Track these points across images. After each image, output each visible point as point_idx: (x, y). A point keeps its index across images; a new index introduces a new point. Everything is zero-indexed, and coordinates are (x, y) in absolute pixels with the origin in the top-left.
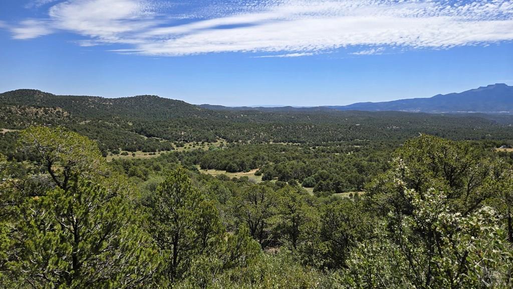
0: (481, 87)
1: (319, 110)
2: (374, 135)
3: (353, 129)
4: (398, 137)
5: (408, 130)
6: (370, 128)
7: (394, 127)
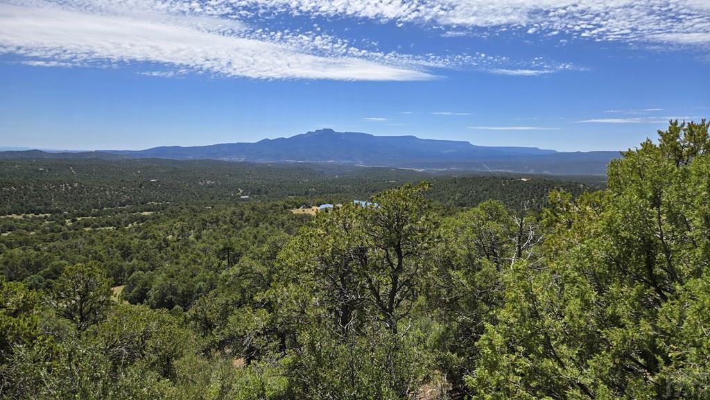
0: (309, 132)
2: (177, 195)
3: (146, 188)
4: (211, 196)
5: (226, 186)
6: (171, 184)
7: (208, 182)
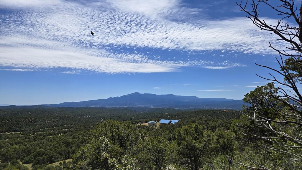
0: (129, 94)
1: (38, 107)
2: (76, 122)
3: (62, 119)
4: (90, 122)
5: (96, 118)
6: (73, 117)
7: (88, 116)
